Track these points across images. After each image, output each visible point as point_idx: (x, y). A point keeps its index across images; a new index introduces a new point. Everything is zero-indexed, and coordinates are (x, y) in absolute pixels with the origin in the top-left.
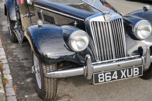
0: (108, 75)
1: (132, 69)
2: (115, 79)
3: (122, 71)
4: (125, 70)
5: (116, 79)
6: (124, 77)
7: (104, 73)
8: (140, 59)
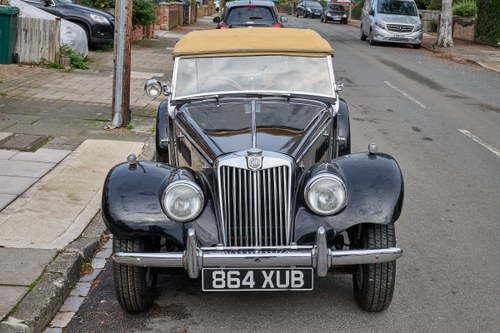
0: (233, 276)
1: (287, 272)
2: (248, 287)
3: (264, 273)
4: (272, 273)
5: (252, 286)
6: (268, 286)
7: (226, 271)
8: (309, 255)
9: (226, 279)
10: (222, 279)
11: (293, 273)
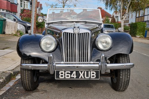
0: (67, 73)
1: (89, 72)
2: (73, 78)
3: (80, 72)
4: (83, 72)
5: (75, 78)
6: (81, 77)
7: (65, 71)
8: (98, 65)
9: (65, 75)
10: (63, 75)
11: (92, 72)
